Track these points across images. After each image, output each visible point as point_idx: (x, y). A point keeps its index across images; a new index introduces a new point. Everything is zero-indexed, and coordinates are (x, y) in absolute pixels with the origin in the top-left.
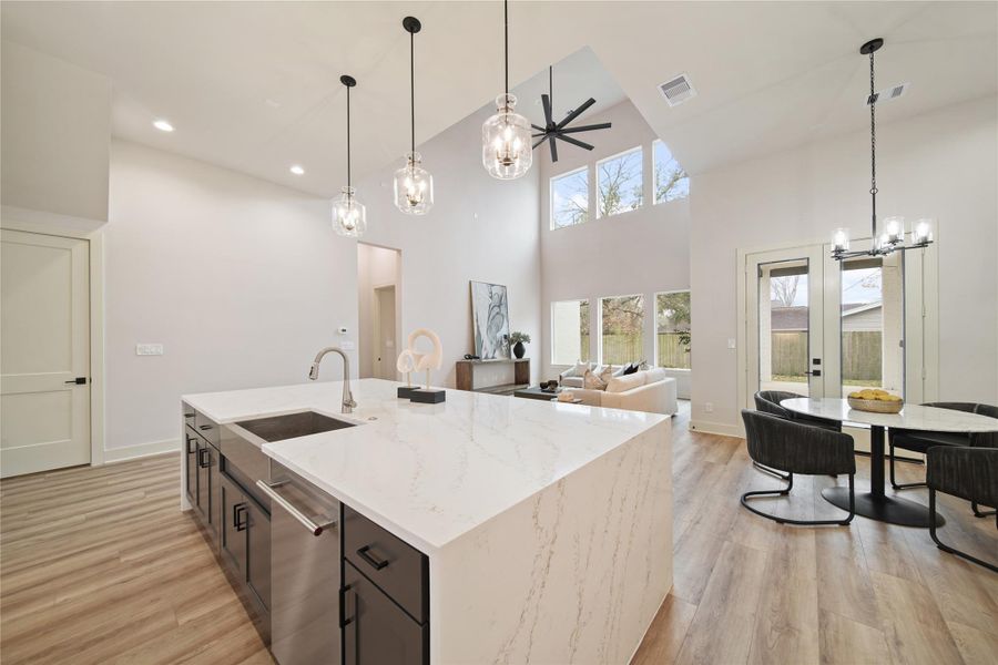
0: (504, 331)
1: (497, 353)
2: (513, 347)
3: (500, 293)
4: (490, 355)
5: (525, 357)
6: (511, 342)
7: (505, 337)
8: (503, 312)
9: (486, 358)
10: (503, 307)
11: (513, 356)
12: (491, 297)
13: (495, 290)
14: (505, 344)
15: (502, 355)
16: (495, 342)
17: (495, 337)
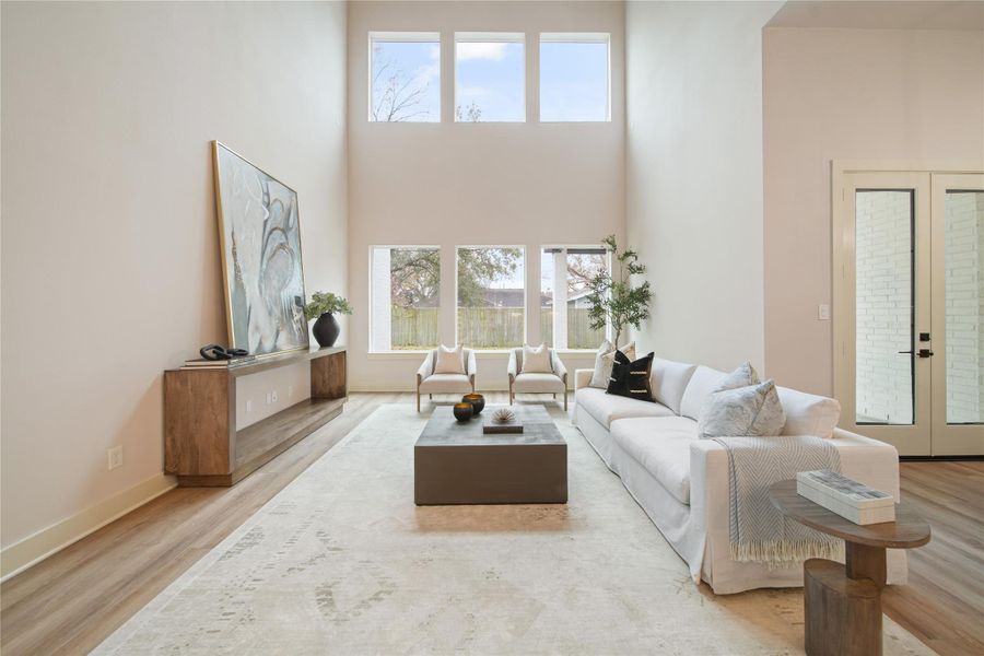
0: (294, 289)
1: (283, 336)
2: (312, 322)
3: (286, 203)
4: (268, 345)
5: (339, 343)
6: (308, 312)
7: (298, 301)
8: (292, 244)
9: (260, 350)
10: (291, 235)
11: (314, 342)
12: (268, 205)
13: (276, 192)
14: (298, 316)
15: (291, 341)
16: (277, 312)
17: (277, 300)
